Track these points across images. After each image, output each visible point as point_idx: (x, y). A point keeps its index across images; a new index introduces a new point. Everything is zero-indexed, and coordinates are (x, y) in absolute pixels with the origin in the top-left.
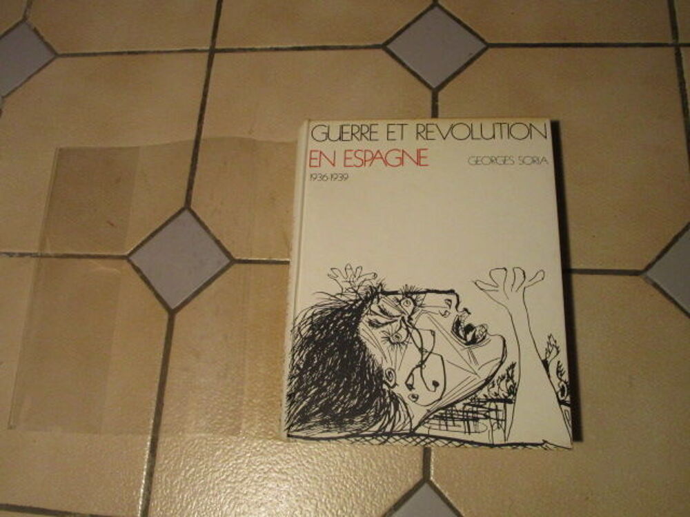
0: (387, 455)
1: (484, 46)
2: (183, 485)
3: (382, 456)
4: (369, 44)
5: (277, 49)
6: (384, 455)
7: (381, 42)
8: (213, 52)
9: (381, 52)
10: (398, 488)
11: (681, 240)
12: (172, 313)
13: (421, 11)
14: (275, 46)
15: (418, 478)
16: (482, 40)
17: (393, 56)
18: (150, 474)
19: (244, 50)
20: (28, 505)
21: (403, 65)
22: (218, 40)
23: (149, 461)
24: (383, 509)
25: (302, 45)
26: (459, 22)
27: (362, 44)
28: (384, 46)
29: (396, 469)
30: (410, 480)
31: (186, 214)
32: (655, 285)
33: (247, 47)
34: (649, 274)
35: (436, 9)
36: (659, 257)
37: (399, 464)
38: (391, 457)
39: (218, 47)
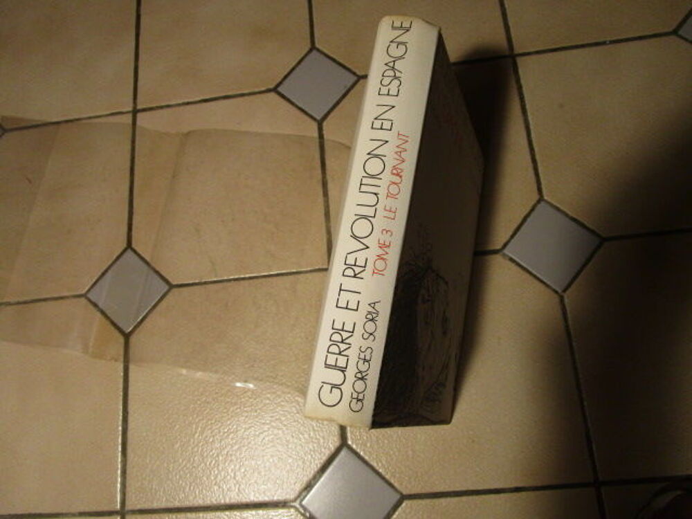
0: (311, 429)
1: (355, 78)
2: (151, 477)
3: (307, 430)
4: (263, 89)
5: (188, 103)
6: (309, 429)
7: (272, 87)
8: (135, 112)
9: (272, 95)
10: (322, 454)
11: (529, 220)
12: (127, 336)
13: (302, 56)
14: (186, 101)
15: (337, 444)
16: (354, 74)
17: (283, 96)
18: (124, 472)
19: (161, 107)
20: (27, 512)
21: (292, 103)
22: (138, 101)
23: (122, 461)
24: (312, 472)
25: (207, 97)
26: (334, 60)
27: (257, 90)
28: (275, 90)
29: (319, 439)
30: (331, 446)
31: (129, 253)
32: (512, 260)
33: (163, 104)
34: (506, 251)
35: (314, 52)
36: (512, 237)
37: (321, 434)
38: (314, 430)
39: (139, 107)
